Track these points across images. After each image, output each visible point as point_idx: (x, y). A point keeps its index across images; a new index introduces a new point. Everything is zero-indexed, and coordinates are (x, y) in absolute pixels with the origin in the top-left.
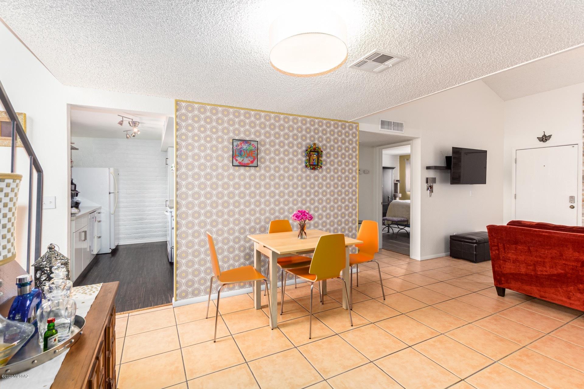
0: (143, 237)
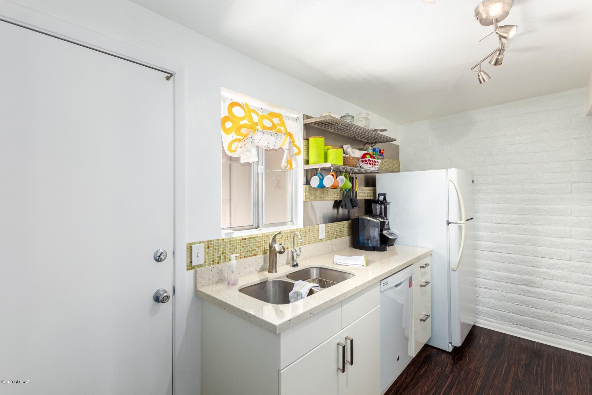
0: (532, 327)
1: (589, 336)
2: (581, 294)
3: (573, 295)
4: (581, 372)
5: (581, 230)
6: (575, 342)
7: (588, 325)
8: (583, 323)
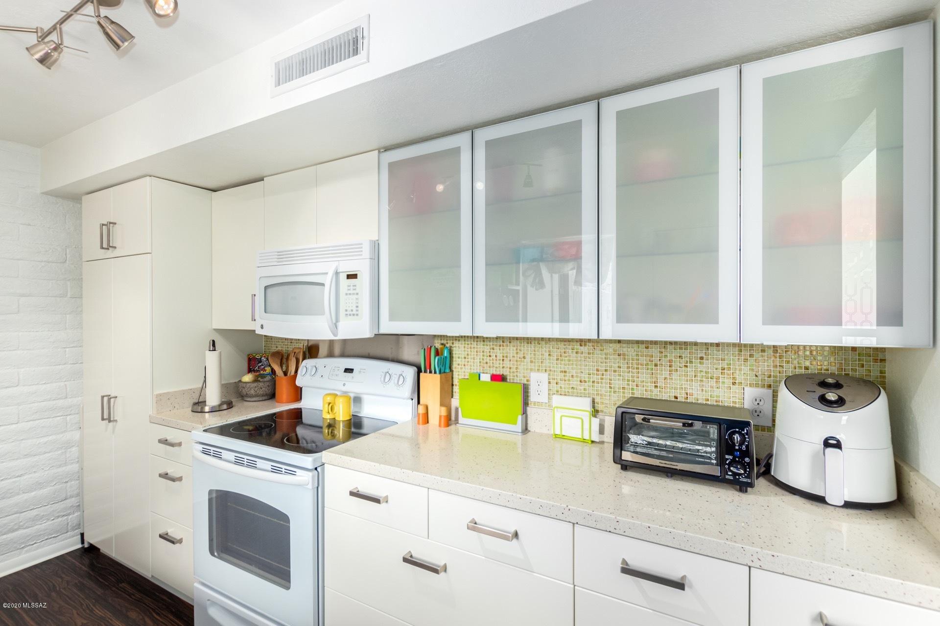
1: (46, 529)
2: (34, 471)
3: (22, 478)
4: (57, 586)
5: (34, 370)
6: (27, 552)
7: (45, 514)
8: (37, 515)
